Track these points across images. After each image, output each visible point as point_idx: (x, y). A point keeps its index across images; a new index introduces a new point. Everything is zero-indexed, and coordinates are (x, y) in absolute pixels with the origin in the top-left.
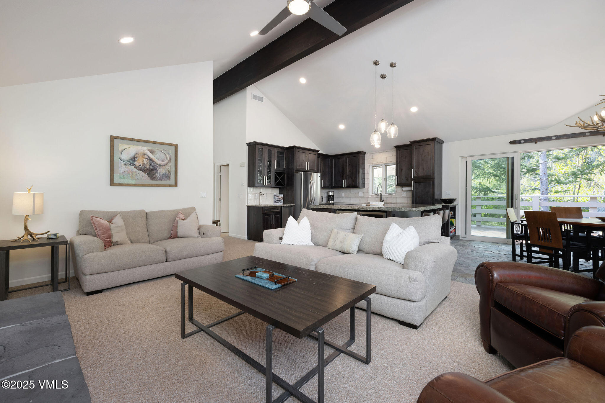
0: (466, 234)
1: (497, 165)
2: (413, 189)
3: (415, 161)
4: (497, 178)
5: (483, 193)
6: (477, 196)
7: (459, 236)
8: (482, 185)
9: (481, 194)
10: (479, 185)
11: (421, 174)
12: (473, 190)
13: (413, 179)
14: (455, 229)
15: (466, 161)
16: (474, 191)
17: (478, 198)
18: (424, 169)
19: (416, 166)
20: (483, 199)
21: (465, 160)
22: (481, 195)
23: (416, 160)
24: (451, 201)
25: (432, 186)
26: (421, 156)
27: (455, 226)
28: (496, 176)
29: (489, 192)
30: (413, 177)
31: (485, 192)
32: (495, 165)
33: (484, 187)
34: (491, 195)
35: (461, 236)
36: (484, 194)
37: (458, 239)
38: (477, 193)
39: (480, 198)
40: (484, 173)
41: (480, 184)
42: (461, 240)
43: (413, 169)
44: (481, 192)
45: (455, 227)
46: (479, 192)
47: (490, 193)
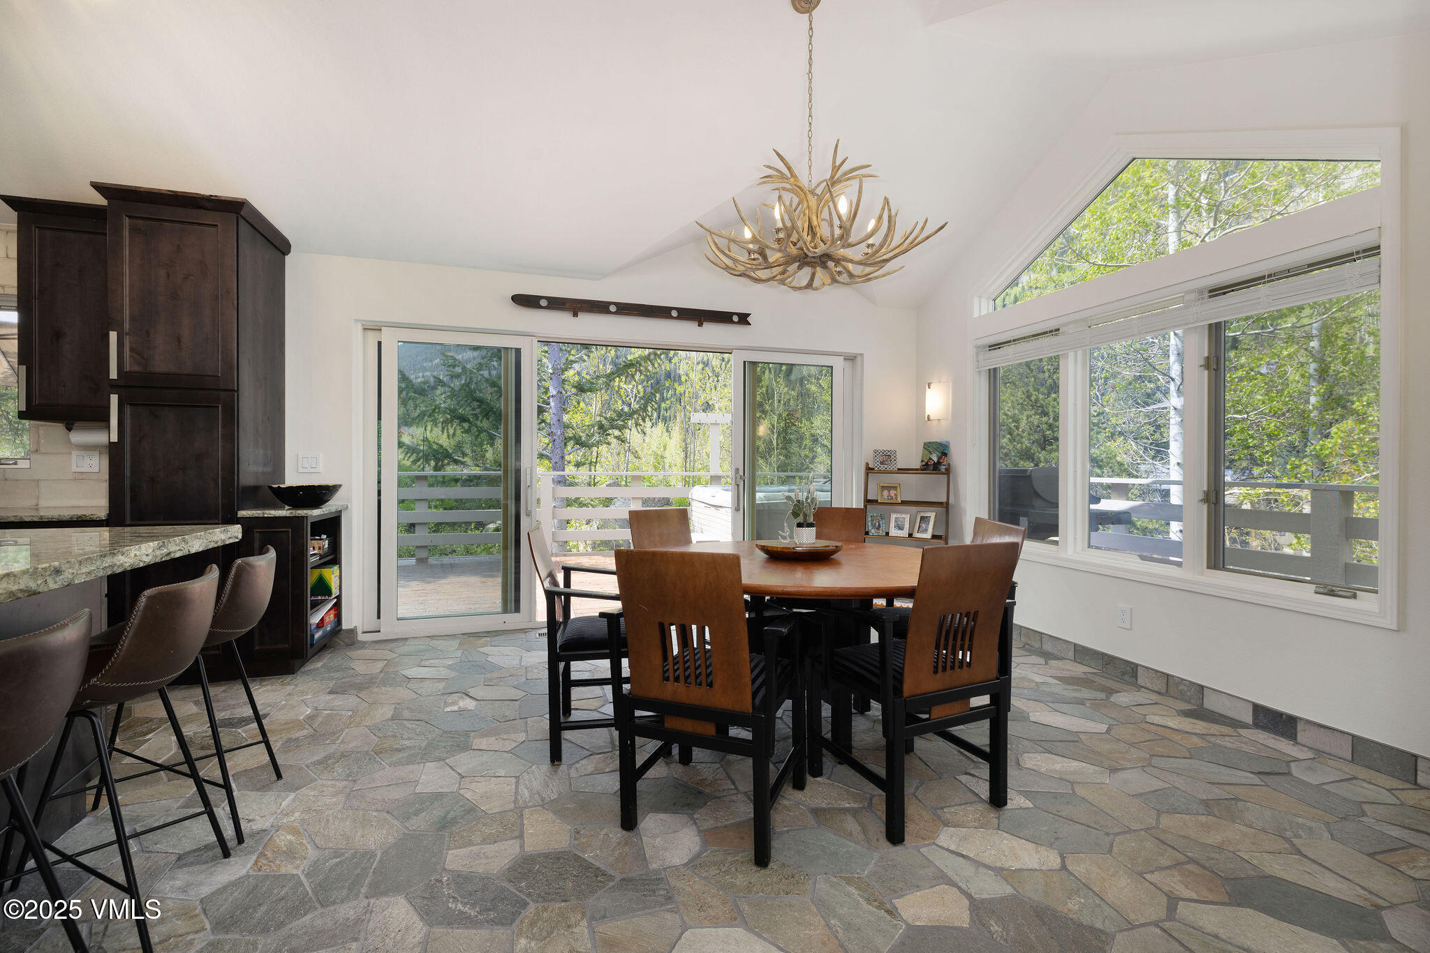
0: (379, 617)
1: (465, 390)
2: (114, 438)
3: (127, 291)
4: (466, 425)
5: (433, 463)
6: (417, 473)
7: (352, 632)
8: (429, 442)
9: (427, 466)
10: (423, 441)
11: (162, 363)
12: (409, 455)
13: (115, 386)
14: (337, 607)
15: (380, 343)
16: (410, 457)
17: (419, 478)
18: (179, 341)
19: (132, 319)
20: (431, 480)
21: (372, 338)
22: (429, 471)
23: (131, 286)
24: (317, 495)
25: (224, 426)
26: (162, 272)
27: (335, 592)
28: (463, 419)
29: (446, 461)
30: (113, 374)
31: (437, 460)
32: (460, 390)
33: (435, 447)
34: (451, 470)
35: (359, 631)
36: (436, 468)
37: (350, 645)
38: (419, 463)
39: (425, 478)
40: (435, 409)
41: (425, 440)
42: (363, 645)
43: (113, 336)
44: (427, 461)
45: (339, 598)
46: (422, 460)
47: (448, 464)
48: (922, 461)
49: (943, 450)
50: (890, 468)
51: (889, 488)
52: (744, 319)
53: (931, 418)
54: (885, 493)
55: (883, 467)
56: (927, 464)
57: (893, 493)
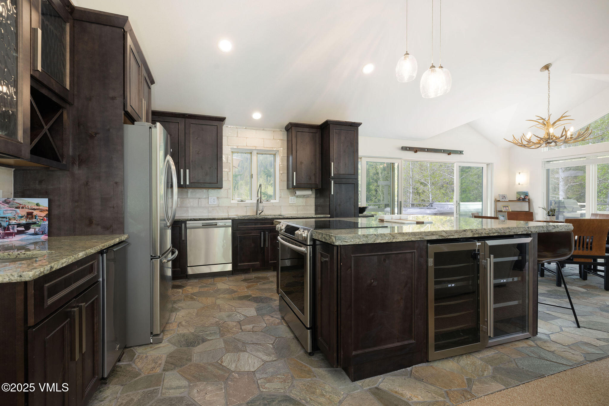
2: (333, 193)
13: (332, 178)
19: (335, 159)
23: (335, 149)
25: (355, 189)
26: (342, 145)
30: (332, 175)
43: (332, 164)
48: (517, 198)
49: (526, 195)
50: (506, 200)
51: (505, 207)
52: (461, 152)
53: (520, 184)
54: (505, 208)
55: (503, 200)
56: (519, 199)
57: (507, 208)
